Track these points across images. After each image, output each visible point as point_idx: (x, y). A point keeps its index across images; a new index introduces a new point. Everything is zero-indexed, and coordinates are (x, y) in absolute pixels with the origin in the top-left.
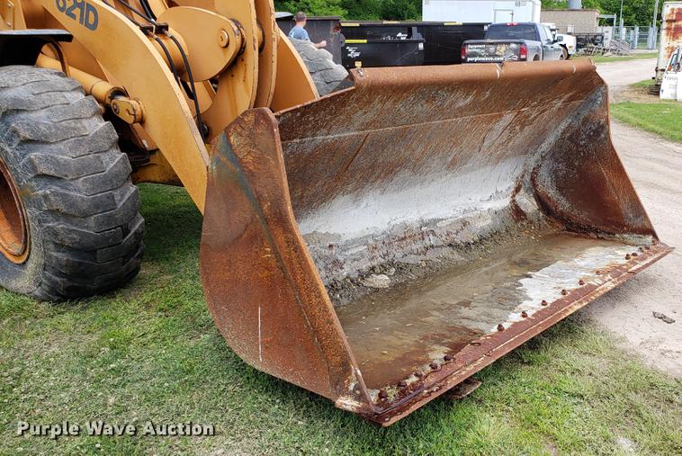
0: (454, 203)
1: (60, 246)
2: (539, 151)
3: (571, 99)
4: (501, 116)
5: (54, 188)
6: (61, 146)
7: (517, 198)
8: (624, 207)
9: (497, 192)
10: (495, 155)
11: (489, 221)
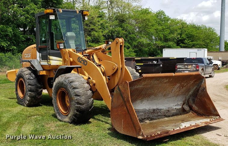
0: (165, 105)
1: (77, 111)
2: (189, 94)
3: (195, 81)
4: (176, 84)
5: (78, 98)
6: (80, 89)
7: (184, 106)
8: (211, 109)
9: (178, 104)
10: (176, 95)
11: (175, 111)
